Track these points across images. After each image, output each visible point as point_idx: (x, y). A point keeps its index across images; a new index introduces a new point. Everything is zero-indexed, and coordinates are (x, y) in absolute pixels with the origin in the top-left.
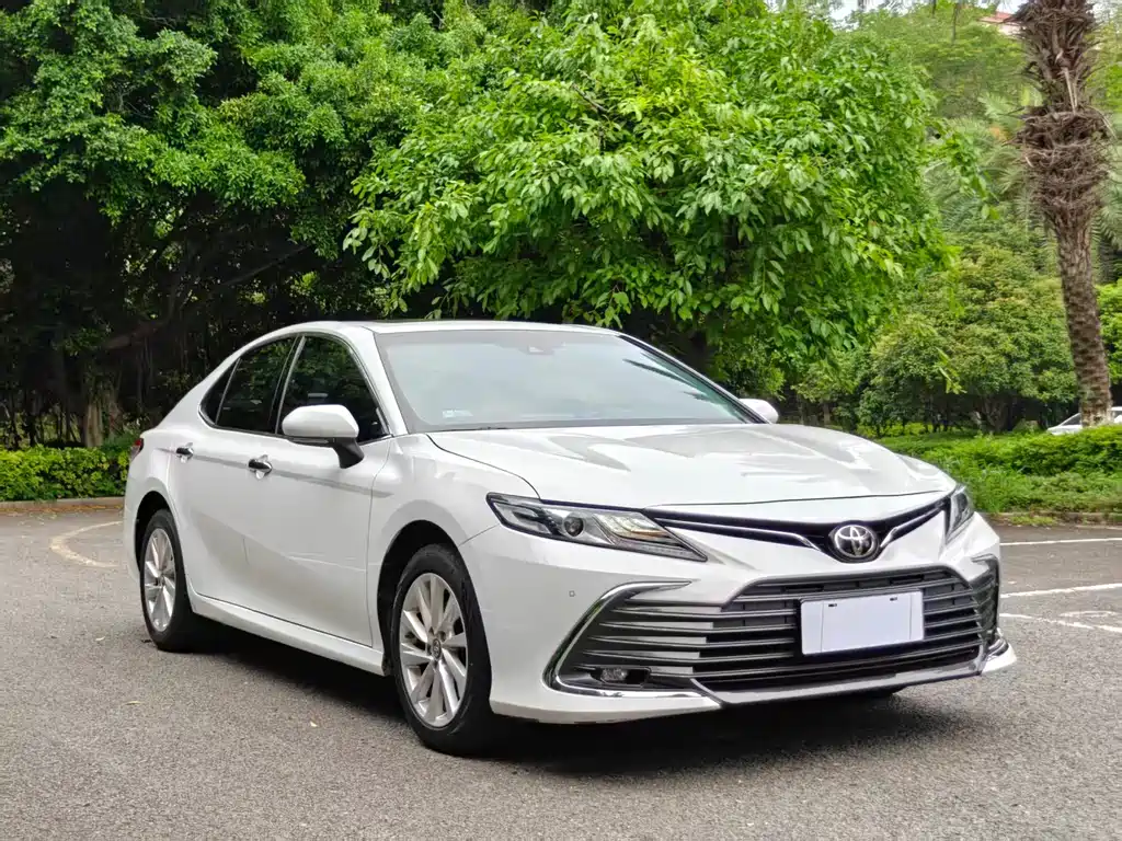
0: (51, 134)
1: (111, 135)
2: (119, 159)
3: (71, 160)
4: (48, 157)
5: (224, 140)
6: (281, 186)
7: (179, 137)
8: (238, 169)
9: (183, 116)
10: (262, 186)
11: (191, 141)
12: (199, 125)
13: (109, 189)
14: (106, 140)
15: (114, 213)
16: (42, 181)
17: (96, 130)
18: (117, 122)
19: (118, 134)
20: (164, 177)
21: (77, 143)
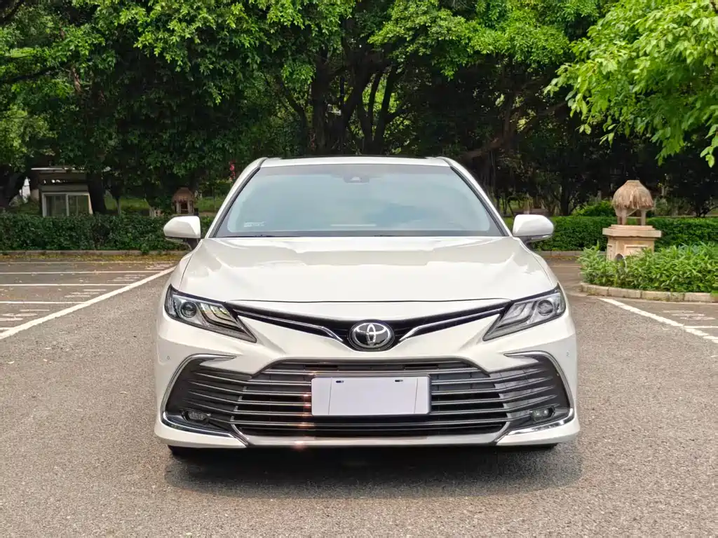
0: (409, 24)
1: (442, 23)
2: (447, 38)
3: (421, 40)
4: (408, 39)
5: (520, 20)
6: (551, 49)
7: (491, 20)
8: (522, 39)
9: (493, 6)
10: (537, 50)
11: (500, 22)
12: (506, 11)
13: (446, 58)
14: (440, 26)
15: (449, 73)
16: (405, 55)
17: (434, 21)
18: (448, 15)
19: (447, 22)
20: (478, 48)
21: (423, 29)
